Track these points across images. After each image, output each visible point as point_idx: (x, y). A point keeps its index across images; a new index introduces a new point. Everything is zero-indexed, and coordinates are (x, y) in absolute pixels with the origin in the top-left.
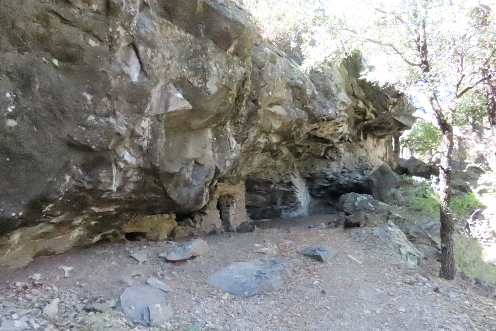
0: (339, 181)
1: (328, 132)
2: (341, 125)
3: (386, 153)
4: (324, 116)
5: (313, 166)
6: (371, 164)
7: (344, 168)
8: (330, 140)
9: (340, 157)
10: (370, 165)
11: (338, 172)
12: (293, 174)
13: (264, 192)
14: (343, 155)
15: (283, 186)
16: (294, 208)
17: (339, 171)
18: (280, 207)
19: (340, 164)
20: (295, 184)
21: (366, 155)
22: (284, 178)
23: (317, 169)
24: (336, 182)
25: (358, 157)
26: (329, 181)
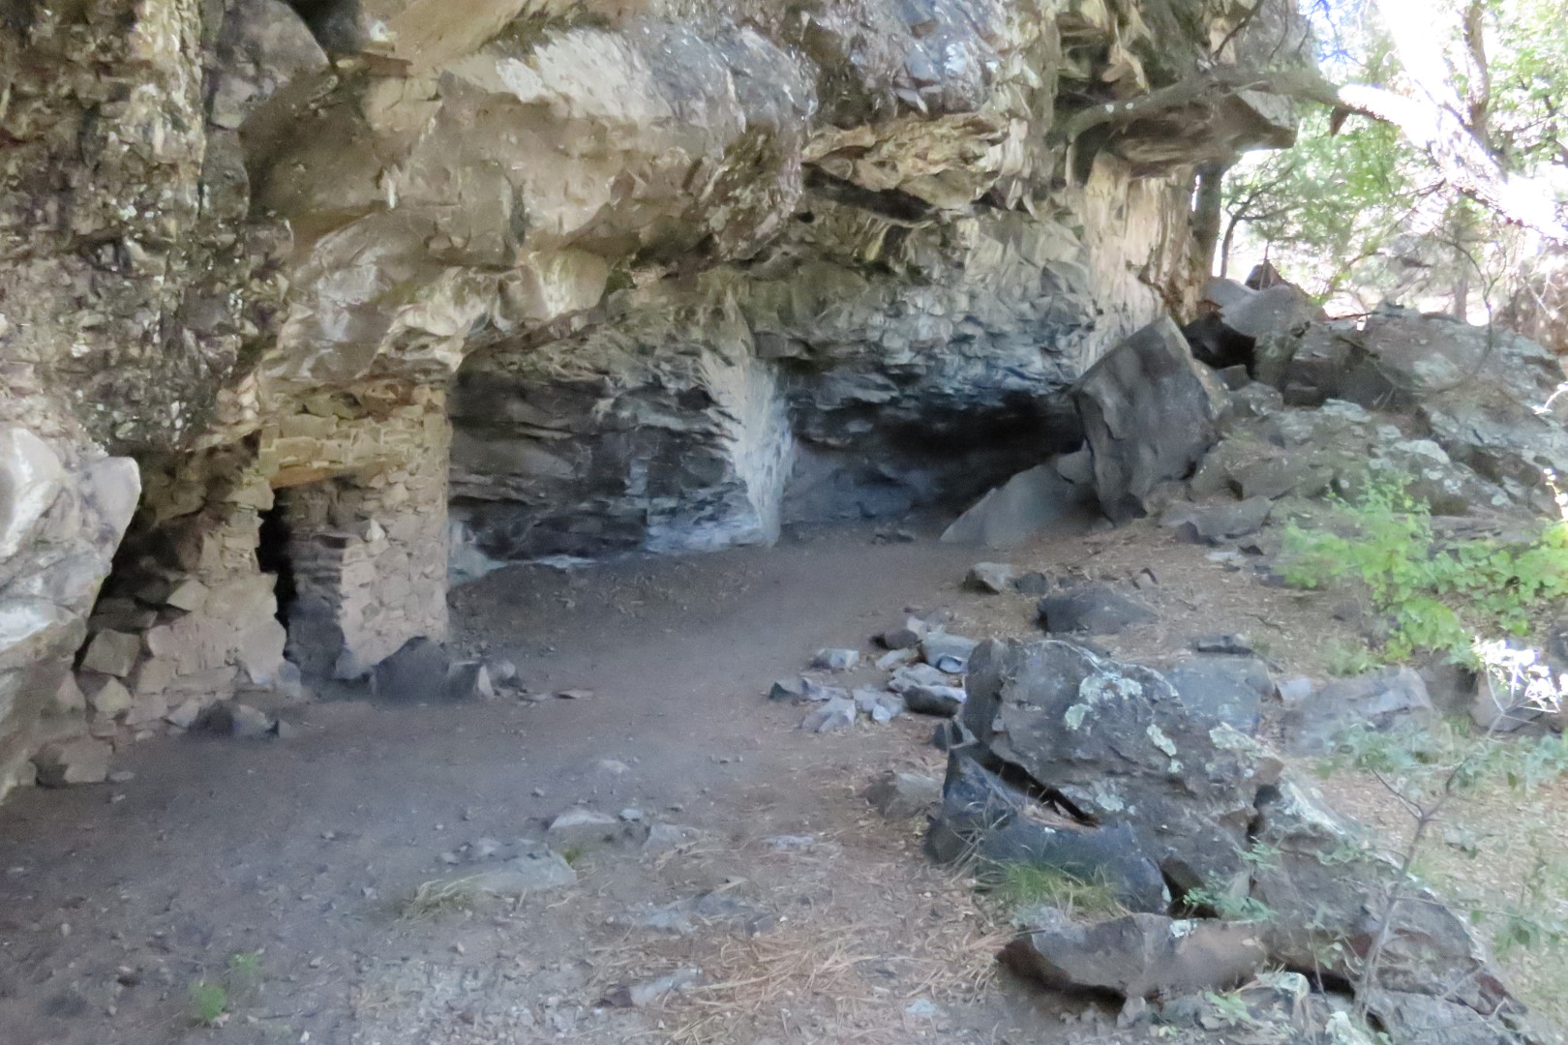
0: (940, 381)
1: (920, 164)
2: (998, 135)
3: (1161, 247)
4: (919, 84)
5: (821, 305)
6: (1095, 303)
7: (969, 319)
8: (926, 205)
9: (960, 265)
10: (1091, 310)
11: (936, 342)
12: (714, 349)
13: (558, 435)
14: (974, 256)
15: (662, 409)
16: (709, 510)
17: (946, 333)
18: (642, 504)
19: (951, 300)
20: (723, 401)
21: (1078, 259)
22: (666, 367)
23: (841, 323)
24: (924, 383)
25: (1041, 264)
26: (892, 377)
